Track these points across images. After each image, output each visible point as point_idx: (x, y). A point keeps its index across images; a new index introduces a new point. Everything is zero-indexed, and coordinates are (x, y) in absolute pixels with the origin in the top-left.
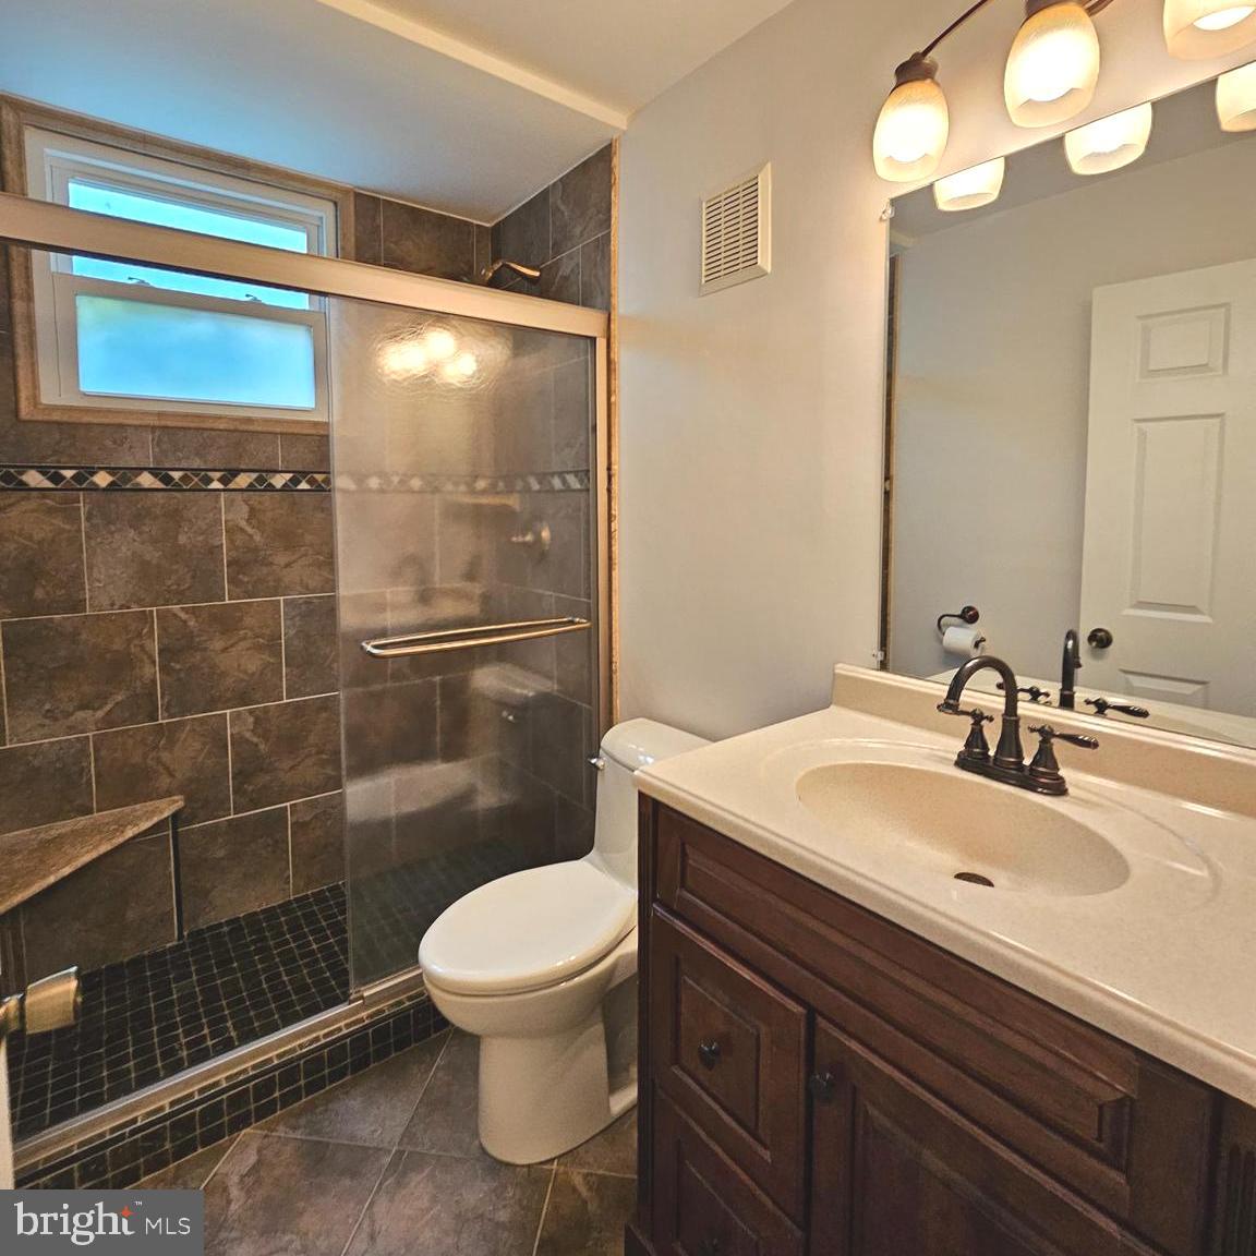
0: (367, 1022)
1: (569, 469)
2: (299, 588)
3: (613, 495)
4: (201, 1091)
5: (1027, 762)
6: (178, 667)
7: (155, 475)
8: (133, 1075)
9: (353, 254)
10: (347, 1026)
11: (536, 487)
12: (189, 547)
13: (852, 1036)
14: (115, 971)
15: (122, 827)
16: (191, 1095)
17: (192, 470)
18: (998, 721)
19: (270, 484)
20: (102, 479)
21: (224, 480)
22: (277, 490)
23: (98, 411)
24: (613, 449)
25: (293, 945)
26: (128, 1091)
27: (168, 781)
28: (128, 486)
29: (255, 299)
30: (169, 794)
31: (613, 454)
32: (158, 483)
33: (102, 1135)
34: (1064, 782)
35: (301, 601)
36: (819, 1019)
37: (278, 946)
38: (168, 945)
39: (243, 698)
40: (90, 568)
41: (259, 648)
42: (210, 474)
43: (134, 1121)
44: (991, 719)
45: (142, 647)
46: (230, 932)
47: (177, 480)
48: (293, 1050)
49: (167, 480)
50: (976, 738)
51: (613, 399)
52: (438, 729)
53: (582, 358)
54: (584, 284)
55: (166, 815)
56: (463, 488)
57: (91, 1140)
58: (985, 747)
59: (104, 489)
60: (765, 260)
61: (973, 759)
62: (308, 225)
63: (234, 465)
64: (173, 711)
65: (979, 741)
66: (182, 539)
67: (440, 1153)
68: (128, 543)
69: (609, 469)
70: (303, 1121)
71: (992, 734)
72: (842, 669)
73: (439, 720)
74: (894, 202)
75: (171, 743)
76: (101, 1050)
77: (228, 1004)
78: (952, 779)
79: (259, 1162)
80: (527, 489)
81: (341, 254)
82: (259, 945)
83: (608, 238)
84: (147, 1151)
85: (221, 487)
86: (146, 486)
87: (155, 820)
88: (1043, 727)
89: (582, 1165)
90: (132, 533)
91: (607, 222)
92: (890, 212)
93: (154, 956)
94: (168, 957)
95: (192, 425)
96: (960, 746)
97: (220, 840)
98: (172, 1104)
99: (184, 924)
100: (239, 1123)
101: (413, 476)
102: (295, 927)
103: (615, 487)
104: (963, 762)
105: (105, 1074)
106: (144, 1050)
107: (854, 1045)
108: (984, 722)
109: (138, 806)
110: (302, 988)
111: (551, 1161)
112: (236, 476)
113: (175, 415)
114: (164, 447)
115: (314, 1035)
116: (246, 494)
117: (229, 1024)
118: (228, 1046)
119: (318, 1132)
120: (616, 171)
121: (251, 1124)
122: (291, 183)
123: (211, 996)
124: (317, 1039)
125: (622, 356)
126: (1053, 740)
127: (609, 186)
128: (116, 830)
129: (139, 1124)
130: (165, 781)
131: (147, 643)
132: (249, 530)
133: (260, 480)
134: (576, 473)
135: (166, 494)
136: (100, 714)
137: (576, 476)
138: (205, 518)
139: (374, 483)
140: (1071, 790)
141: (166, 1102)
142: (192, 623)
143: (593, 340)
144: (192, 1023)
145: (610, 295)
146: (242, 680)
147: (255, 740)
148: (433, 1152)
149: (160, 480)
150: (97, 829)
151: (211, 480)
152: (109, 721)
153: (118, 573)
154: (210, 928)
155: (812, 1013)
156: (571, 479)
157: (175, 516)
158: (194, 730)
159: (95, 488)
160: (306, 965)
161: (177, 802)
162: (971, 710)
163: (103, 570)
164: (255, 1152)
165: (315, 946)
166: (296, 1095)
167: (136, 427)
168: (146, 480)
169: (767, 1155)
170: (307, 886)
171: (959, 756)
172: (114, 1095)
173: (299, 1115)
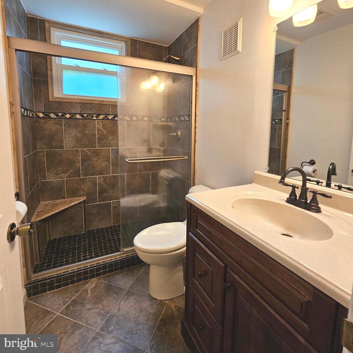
0: (124, 257)
1: (185, 114)
2: (115, 146)
3: (196, 121)
4: (84, 267)
5: (308, 202)
6: (85, 164)
7: (80, 115)
8: (70, 261)
9: (130, 55)
10: (119, 258)
11: (177, 120)
12: (88, 134)
13: (235, 274)
14: (70, 237)
15: (71, 202)
16: (81, 268)
17: (89, 114)
18: (300, 188)
19: (108, 118)
20: (68, 116)
21: (97, 117)
22: (110, 120)
23: (67, 98)
24: (197, 108)
25: (111, 237)
26: (69, 264)
27: (83, 192)
28: (74, 118)
29: (105, 69)
30: (83, 196)
31: (197, 109)
32: (81, 117)
33: (61, 273)
34: (320, 208)
35: (116, 149)
36: (228, 268)
37: (107, 236)
38: (82, 233)
39: (101, 173)
40: (65, 138)
41: (105, 161)
42: (93, 115)
43: (68, 271)
44: (298, 188)
45: (77, 159)
46: (96, 232)
47: (85, 117)
48: (106, 261)
49: (83, 116)
50: (293, 193)
51: (197, 93)
52: (151, 185)
53: (189, 82)
54: (191, 61)
55: (82, 201)
56: (158, 120)
57: (58, 274)
58: (296, 196)
59: (68, 118)
60: (239, 48)
61: (292, 200)
62: (119, 49)
63: (99, 113)
64: (84, 175)
65: (294, 194)
66: (87, 132)
67: (139, 293)
68: (74, 132)
69: (195, 114)
70: (107, 279)
71: (298, 192)
72: (256, 172)
73: (151, 183)
74: (278, 25)
75: (84, 183)
76: (65, 255)
77: (93, 249)
78: (284, 205)
79: (96, 287)
80: (175, 121)
81: (127, 55)
82: (103, 236)
83: (197, 46)
84: (70, 279)
85: (96, 118)
86: (78, 118)
87: (79, 202)
88: (314, 191)
89: (174, 303)
90: (75, 130)
91: (197, 42)
92: (276, 28)
93: (79, 235)
94: (82, 236)
95: (89, 102)
96: (287, 196)
97: (95, 209)
98: (77, 269)
99: (86, 228)
100: (92, 277)
101: (145, 117)
102: (112, 232)
103: (197, 119)
104: (288, 201)
105: (64, 260)
106: (74, 256)
107: (236, 276)
108: (296, 189)
109: (75, 198)
110: (111, 247)
111: (166, 300)
112: (99, 116)
113: (85, 100)
114: (82, 108)
115: (111, 259)
116: (102, 120)
117: (93, 253)
118: (92, 258)
119: (110, 282)
120: (200, 26)
121: (95, 277)
122: (114, 37)
123: (90, 246)
124: (112, 260)
125: (200, 81)
126: (317, 195)
127: (197, 31)
128: (70, 203)
129: (69, 272)
130: (82, 193)
131: (78, 157)
132: (103, 130)
133: (106, 117)
134: (187, 115)
135: (83, 120)
136: (67, 174)
137: (187, 116)
138: (92, 126)
139: (134, 118)
140: (322, 211)
141: (76, 268)
142: (89, 153)
143: (192, 76)
144: (85, 252)
145: (197, 63)
146: (101, 169)
147: (104, 184)
148: (137, 292)
149: (81, 116)
150: (65, 202)
151: (94, 117)
152: (69, 176)
153: (71, 139)
154: (92, 230)
155: (226, 266)
156: (186, 117)
157: (85, 126)
158: (89, 180)
159: (66, 118)
160: (113, 242)
161: (84, 198)
162: (292, 185)
163: (68, 139)
164: (95, 284)
165: (116, 238)
166: (106, 272)
167: (76, 103)
168: (78, 116)
169: (214, 305)
170: (116, 223)
171: (287, 199)
172: (65, 265)
173: (106, 277)
